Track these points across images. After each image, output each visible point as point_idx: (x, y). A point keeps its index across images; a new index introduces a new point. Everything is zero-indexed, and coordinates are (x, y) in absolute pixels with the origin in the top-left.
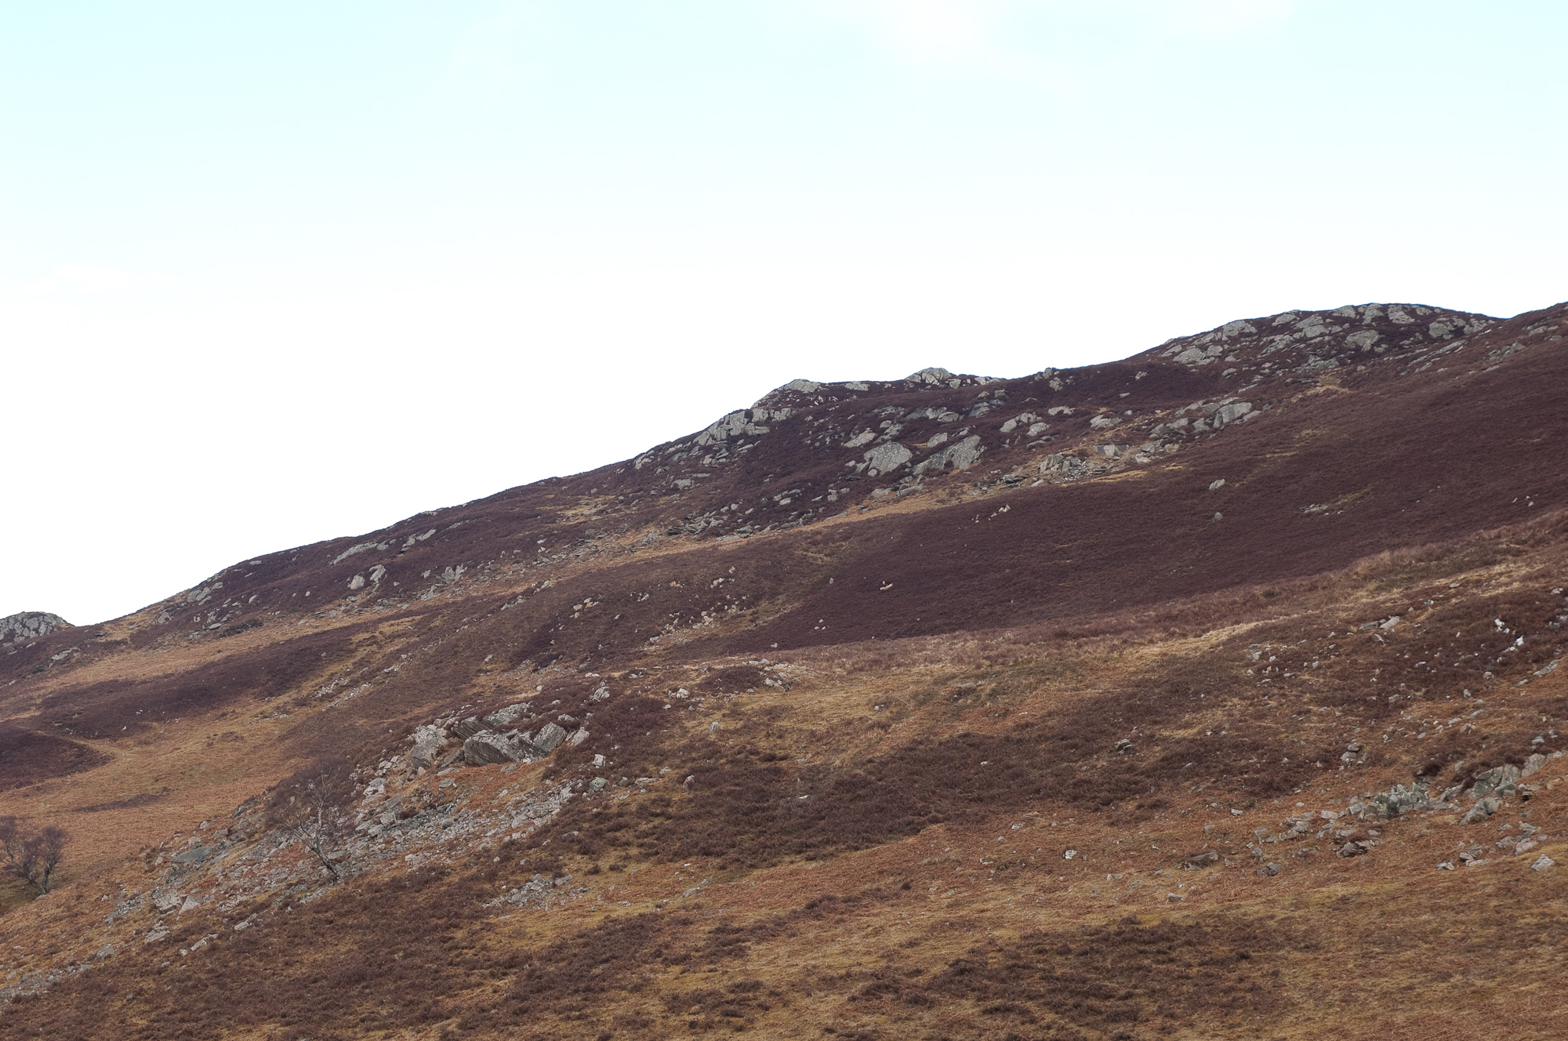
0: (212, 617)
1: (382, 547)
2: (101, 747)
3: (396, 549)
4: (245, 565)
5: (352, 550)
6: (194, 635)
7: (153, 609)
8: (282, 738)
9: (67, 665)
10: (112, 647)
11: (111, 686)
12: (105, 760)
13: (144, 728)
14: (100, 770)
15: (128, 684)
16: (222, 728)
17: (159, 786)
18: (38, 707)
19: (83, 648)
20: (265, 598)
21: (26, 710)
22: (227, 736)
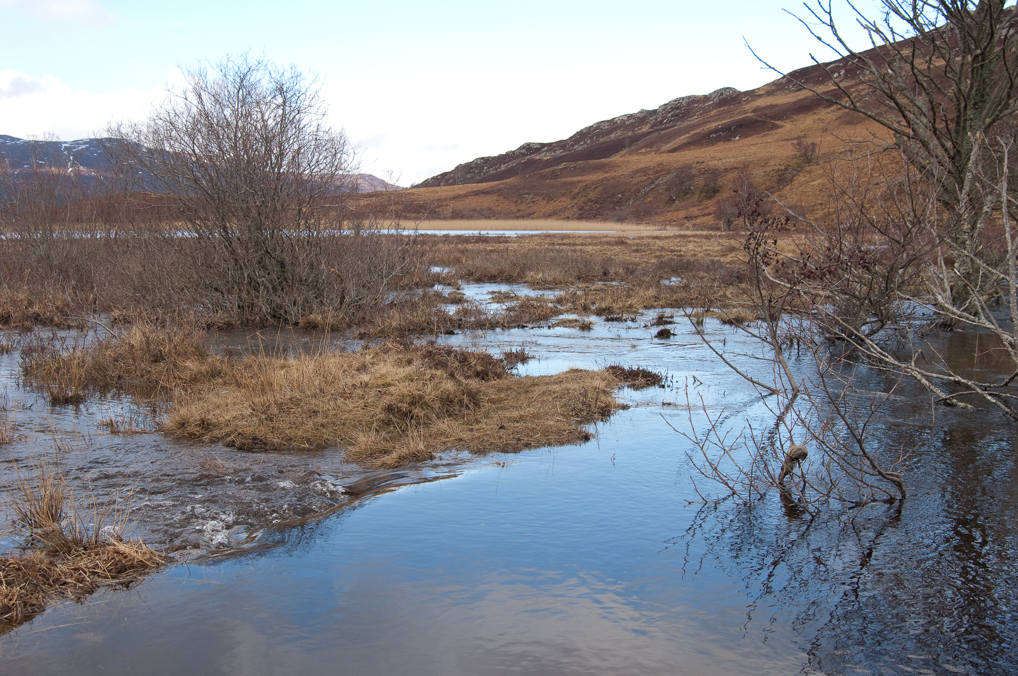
0: (791, 86)
1: (841, 65)
2: (779, 123)
3: (846, 65)
4: (795, 72)
5: (832, 66)
6: (786, 92)
7: (768, 85)
8: (836, 119)
9: (748, 102)
10: (760, 96)
11: (771, 106)
12: (782, 127)
13: (791, 117)
14: (783, 129)
15: (777, 105)
16: (816, 117)
17: (803, 134)
18: (751, 112)
19: (751, 96)
20: (807, 81)
21: (747, 113)
22: (819, 119)
